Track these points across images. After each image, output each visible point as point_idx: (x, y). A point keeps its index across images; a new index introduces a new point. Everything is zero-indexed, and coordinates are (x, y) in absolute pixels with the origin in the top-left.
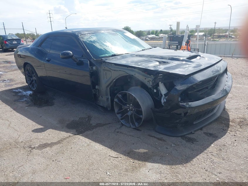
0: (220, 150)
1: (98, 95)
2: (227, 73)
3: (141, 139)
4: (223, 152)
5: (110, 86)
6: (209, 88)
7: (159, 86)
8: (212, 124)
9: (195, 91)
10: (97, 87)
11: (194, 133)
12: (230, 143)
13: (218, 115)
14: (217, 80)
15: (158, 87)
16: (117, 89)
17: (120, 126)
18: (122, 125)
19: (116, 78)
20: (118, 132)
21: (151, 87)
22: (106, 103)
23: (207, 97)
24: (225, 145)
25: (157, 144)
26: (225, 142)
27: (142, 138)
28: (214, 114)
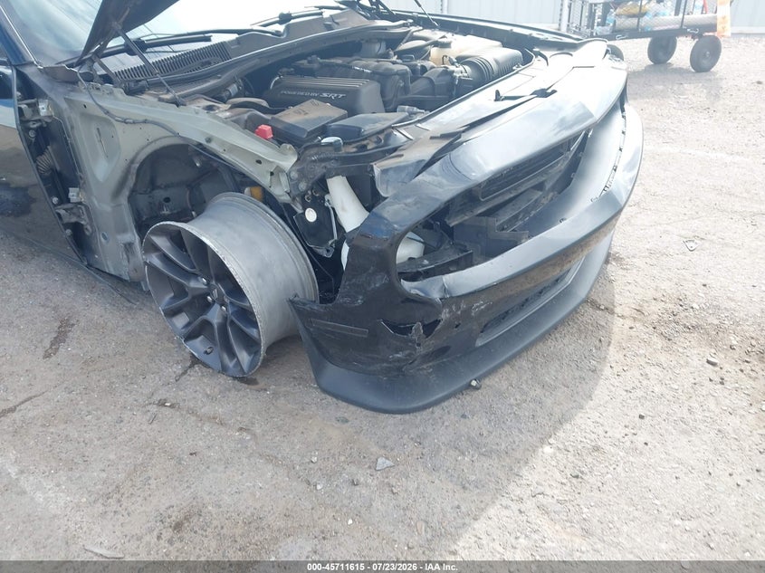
0: (577, 477)
1: (89, 227)
2: (623, 111)
3: (254, 435)
4: (588, 486)
5: (126, 192)
6: (548, 186)
7: (327, 192)
8: (558, 335)
9: (479, 212)
10: (73, 194)
11: (476, 388)
12: (618, 432)
13: (582, 293)
14: (582, 147)
15: (327, 197)
16: (167, 200)
17: (179, 369)
18: (195, 361)
19: (137, 154)
20: (162, 404)
21: (286, 199)
22: (125, 263)
23: (529, 237)
24: (597, 449)
25: (314, 459)
26: (600, 431)
27: (258, 431)
28: (567, 293)
